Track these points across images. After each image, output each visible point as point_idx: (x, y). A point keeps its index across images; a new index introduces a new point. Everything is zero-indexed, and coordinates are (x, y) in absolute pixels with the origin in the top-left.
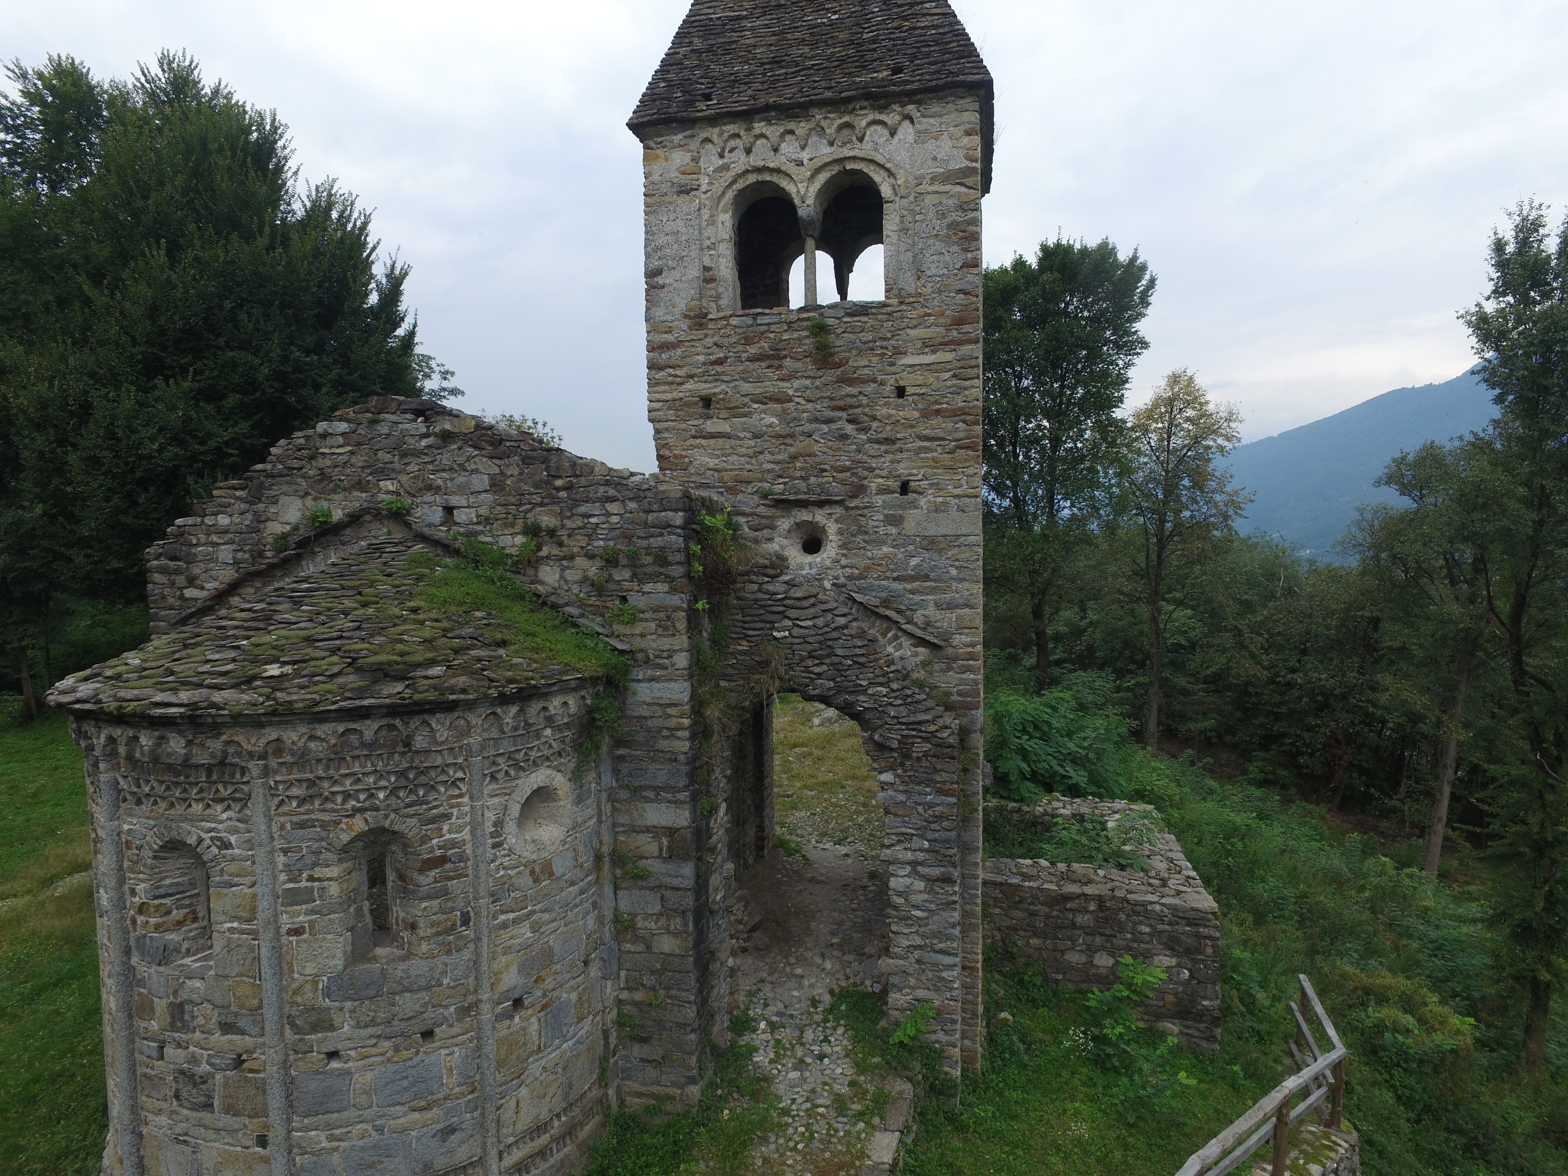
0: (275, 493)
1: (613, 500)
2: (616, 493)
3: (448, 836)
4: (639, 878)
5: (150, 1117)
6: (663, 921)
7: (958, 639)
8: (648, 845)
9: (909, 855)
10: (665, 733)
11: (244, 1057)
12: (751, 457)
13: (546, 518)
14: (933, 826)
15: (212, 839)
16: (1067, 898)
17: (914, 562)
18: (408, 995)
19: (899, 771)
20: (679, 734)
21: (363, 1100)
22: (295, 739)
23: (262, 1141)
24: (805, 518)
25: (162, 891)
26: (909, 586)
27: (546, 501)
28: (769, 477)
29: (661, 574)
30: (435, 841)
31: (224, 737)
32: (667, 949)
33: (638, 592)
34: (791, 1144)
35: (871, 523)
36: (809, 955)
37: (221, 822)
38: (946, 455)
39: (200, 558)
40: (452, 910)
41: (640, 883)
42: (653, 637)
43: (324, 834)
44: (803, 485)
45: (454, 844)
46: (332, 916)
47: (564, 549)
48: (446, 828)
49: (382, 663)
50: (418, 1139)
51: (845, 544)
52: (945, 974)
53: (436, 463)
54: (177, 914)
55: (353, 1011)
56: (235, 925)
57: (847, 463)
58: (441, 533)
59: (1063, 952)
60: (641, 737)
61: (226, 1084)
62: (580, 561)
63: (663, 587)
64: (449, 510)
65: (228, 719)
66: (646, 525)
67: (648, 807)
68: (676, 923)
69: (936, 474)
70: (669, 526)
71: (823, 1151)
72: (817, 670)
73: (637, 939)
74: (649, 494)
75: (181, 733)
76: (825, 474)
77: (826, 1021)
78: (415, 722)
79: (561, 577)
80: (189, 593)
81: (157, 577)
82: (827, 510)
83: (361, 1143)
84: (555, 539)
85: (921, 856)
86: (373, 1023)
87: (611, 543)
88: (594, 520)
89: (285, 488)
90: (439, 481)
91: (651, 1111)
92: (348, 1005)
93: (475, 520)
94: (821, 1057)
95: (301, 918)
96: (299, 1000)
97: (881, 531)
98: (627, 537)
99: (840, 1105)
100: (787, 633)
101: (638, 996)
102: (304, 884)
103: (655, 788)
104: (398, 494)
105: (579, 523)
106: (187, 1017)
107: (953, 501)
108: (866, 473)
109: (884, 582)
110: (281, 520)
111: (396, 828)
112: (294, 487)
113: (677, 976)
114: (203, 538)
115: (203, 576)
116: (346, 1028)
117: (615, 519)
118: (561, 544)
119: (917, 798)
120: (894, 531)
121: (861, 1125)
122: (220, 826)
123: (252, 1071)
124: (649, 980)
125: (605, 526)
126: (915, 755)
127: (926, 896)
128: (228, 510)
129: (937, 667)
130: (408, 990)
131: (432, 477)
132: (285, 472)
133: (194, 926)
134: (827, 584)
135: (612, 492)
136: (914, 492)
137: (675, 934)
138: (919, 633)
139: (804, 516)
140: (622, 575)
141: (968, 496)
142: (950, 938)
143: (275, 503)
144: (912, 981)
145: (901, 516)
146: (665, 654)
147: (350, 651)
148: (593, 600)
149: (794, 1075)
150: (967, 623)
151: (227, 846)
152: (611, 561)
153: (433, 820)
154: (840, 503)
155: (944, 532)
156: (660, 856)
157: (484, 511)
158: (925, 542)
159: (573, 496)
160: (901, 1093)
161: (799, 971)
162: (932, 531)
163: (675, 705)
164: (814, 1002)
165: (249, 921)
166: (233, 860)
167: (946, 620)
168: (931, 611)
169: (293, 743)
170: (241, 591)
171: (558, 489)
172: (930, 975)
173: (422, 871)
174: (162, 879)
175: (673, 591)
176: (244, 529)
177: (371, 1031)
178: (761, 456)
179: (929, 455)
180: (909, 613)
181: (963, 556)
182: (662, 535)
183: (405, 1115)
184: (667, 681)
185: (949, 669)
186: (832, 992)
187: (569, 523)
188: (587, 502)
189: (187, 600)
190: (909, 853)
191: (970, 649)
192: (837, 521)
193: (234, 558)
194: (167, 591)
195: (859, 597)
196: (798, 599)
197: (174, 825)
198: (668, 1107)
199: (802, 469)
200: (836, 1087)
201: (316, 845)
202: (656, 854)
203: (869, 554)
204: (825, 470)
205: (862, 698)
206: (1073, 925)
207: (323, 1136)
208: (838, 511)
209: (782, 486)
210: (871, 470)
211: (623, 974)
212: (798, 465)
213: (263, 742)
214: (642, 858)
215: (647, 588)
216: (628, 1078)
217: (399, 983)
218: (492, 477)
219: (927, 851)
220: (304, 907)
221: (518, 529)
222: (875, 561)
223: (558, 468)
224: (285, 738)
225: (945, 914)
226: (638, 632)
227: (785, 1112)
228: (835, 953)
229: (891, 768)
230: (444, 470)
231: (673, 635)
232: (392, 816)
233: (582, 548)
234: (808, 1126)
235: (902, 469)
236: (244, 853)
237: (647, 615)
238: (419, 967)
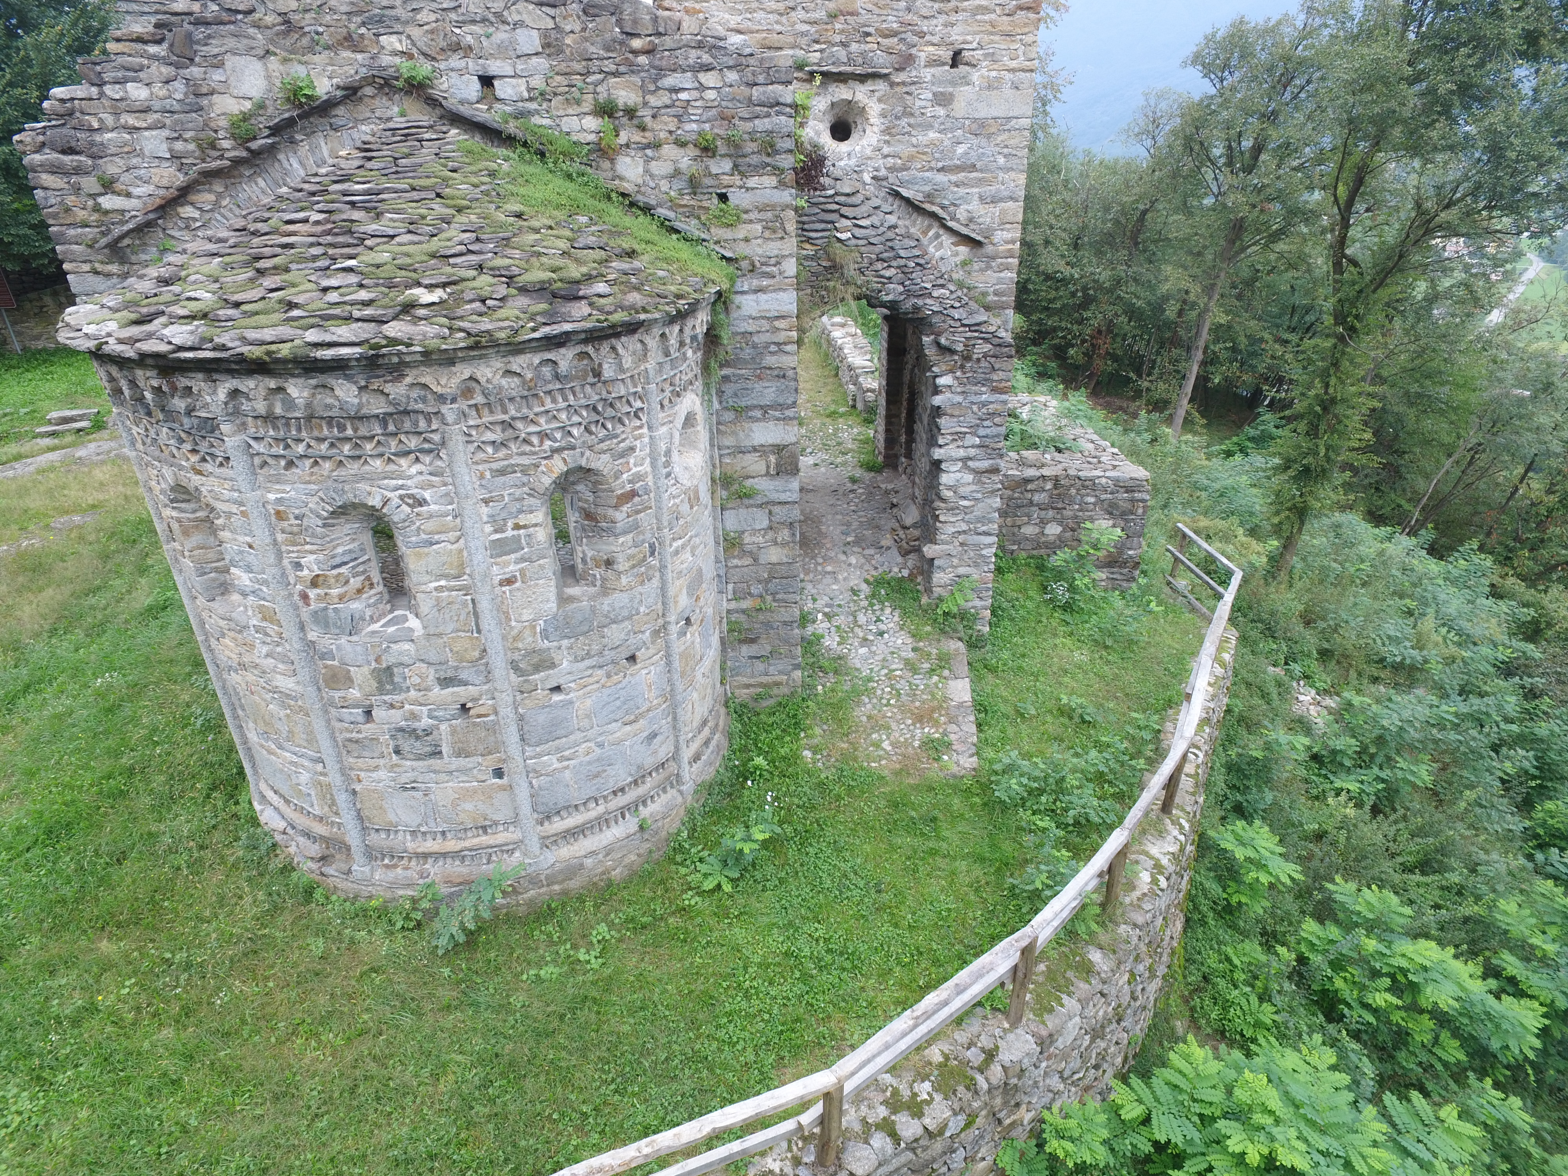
0: (216, 51)
1: (708, 68)
2: (711, 60)
3: (634, 470)
4: (744, 496)
5: (362, 775)
6: (770, 535)
7: (1000, 236)
8: (755, 464)
9: (962, 453)
10: (773, 348)
11: (469, 705)
12: (781, 14)
13: (623, 93)
14: (986, 423)
15: (401, 498)
16: (1027, 481)
17: (960, 150)
18: (614, 626)
19: (958, 374)
20: (788, 348)
21: (585, 723)
22: (490, 375)
23: (499, 773)
24: (844, 97)
25: (338, 560)
26: (954, 178)
27: (622, 69)
28: (804, 41)
29: (768, 165)
30: (625, 476)
31: (408, 380)
32: (774, 559)
33: (741, 187)
34: (884, 702)
35: (919, 103)
36: (832, 554)
37: (410, 477)
38: (1005, 18)
39: (113, 150)
40: (643, 541)
41: (746, 501)
42: (759, 241)
43: (525, 479)
44: (841, 53)
45: (639, 477)
46: (541, 562)
47: (647, 134)
48: (632, 461)
49: (543, 282)
50: (631, 747)
51: (888, 128)
52: (984, 552)
53: (461, 11)
54: (355, 582)
55: (571, 648)
56: (443, 583)
57: (895, 25)
58: (482, 113)
59: (1019, 527)
60: (747, 353)
61: (453, 731)
62: (669, 150)
63: (772, 181)
64: (487, 81)
65: (419, 358)
66: (750, 102)
67: (755, 426)
68: (784, 534)
69: (992, 42)
70: (778, 104)
71: (913, 702)
72: (887, 273)
73: (744, 553)
74: (751, 61)
75: (348, 378)
76: (869, 39)
77: (871, 605)
78: (605, 347)
79: (646, 171)
80: (108, 202)
81: (46, 179)
82: (869, 86)
83: (587, 758)
84: (635, 122)
85: (972, 452)
86: (589, 656)
87: (707, 126)
88: (683, 96)
89: (231, 43)
90: (469, 39)
91: (758, 698)
92: (565, 643)
93: (526, 95)
94: (881, 634)
95: (512, 568)
96: (520, 645)
97: (929, 112)
98: (726, 118)
99: (911, 667)
100: (849, 235)
101: (746, 604)
102: (510, 533)
103: (762, 407)
104: (411, 57)
105: (665, 98)
106: (396, 679)
107: (1008, 76)
108: (916, 38)
109: (927, 174)
110: (235, 92)
111: (593, 466)
112: (245, 41)
113: (784, 581)
114: (109, 120)
115: (126, 178)
116: (565, 663)
117: (711, 95)
118: (643, 128)
119: (974, 398)
120: (941, 111)
121: (935, 678)
122: (409, 483)
123: (480, 716)
124: (757, 589)
125: (698, 104)
126: (975, 356)
127: (974, 487)
128: (141, 75)
129: (976, 266)
130: (615, 622)
131: (457, 31)
132: (225, 16)
133: (373, 592)
134: (867, 178)
135: (706, 58)
136: (967, 64)
137: (784, 544)
138: (964, 231)
139: (842, 92)
140: (721, 166)
141: (1023, 70)
142: (990, 521)
143: (220, 65)
144: (955, 561)
145: (951, 94)
146: (773, 261)
147: (498, 269)
148: (687, 200)
149: (863, 651)
150: (1010, 218)
151: (421, 503)
152: (707, 150)
153: (622, 455)
154: (885, 77)
155: (996, 114)
156: (768, 474)
157: (537, 82)
158: (974, 126)
159: (657, 63)
160: (957, 650)
161: (829, 568)
162: (983, 112)
163: (783, 317)
164: (854, 592)
165: (457, 577)
166: (431, 516)
167: (987, 215)
168: (975, 206)
169: (488, 381)
170: (192, 198)
171: (635, 52)
172: (972, 554)
173: (616, 507)
174: (335, 548)
175: (782, 184)
176: (177, 107)
177: (587, 663)
178: (793, 14)
179: (986, 17)
180: (952, 208)
181: (1012, 142)
182: (768, 115)
183: (620, 729)
184: (775, 291)
185: (989, 267)
186: (866, 581)
187: (653, 101)
188: (674, 71)
189: (107, 212)
190: (961, 450)
191: (1010, 246)
192: (880, 100)
193: (171, 150)
194: (70, 200)
195: (905, 193)
196: (848, 195)
197: (347, 487)
198: (775, 691)
199: (842, 31)
200: (903, 654)
201: (518, 492)
202: (763, 472)
203: (914, 140)
204: (868, 34)
205: (929, 301)
206: (1031, 503)
207: (554, 759)
208: (881, 86)
209: (818, 54)
210: (921, 35)
211: (730, 587)
212: (838, 26)
213: (455, 382)
214: (748, 477)
215: (752, 182)
216: (737, 675)
217: (607, 617)
218: (545, 34)
219: (978, 446)
220: (513, 556)
221: (587, 107)
222: (920, 149)
223: (635, 22)
224: (478, 375)
225: (989, 501)
226: (741, 236)
227: (870, 680)
228: (855, 549)
229: (952, 371)
230: (473, 22)
231: (782, 238)
232: (588, 453)
233: (671, 132)
234: (892, 686)
235: (956, 35)
236: (443, 508)
237: (752, 216)
238: (618, 600)
